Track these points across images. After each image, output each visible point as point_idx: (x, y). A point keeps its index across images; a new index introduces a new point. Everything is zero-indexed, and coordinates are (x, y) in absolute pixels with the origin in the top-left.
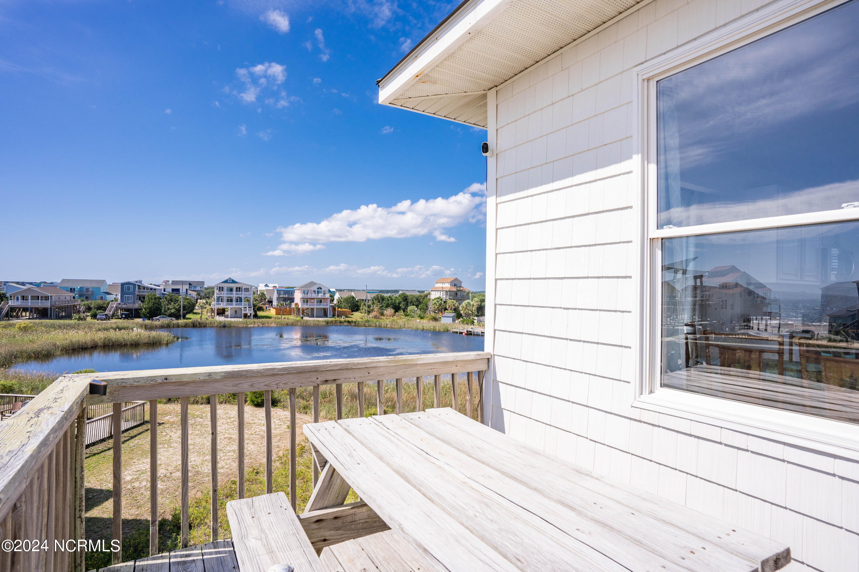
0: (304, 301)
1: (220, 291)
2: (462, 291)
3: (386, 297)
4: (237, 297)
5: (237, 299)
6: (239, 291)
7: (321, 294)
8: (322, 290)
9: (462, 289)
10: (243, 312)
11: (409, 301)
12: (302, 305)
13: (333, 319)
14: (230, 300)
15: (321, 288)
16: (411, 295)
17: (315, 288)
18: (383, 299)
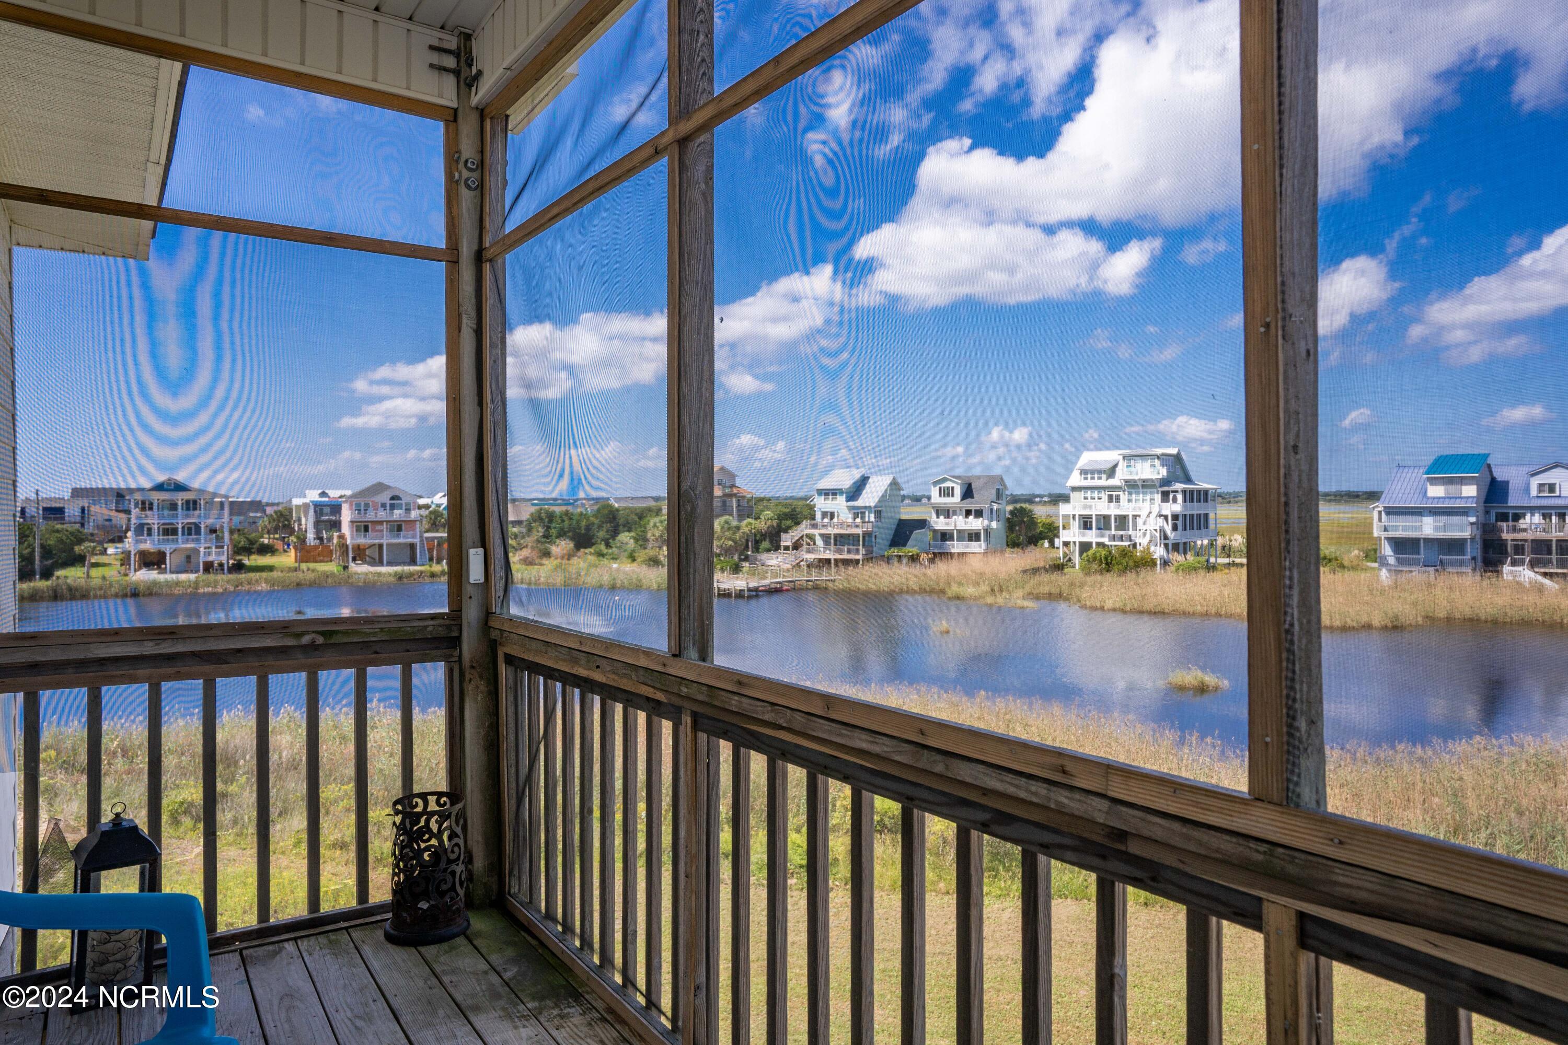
0: (358, 530)
1: (143, 509)
2: (735, 495)
3: (558, 514)
4: (188, 523)
5: (189, 529)
6: (195, 509)
7: (400, 511)
8: (403, 502)
9: (735, 491)
10: (202, 559)
11: (621, 521)
12: (352, 538)
13: (426, 568)
14: (170, 531)
15: (398, 498)
16: (625, 509)
17: (385, 497)
18: (551, 516)
